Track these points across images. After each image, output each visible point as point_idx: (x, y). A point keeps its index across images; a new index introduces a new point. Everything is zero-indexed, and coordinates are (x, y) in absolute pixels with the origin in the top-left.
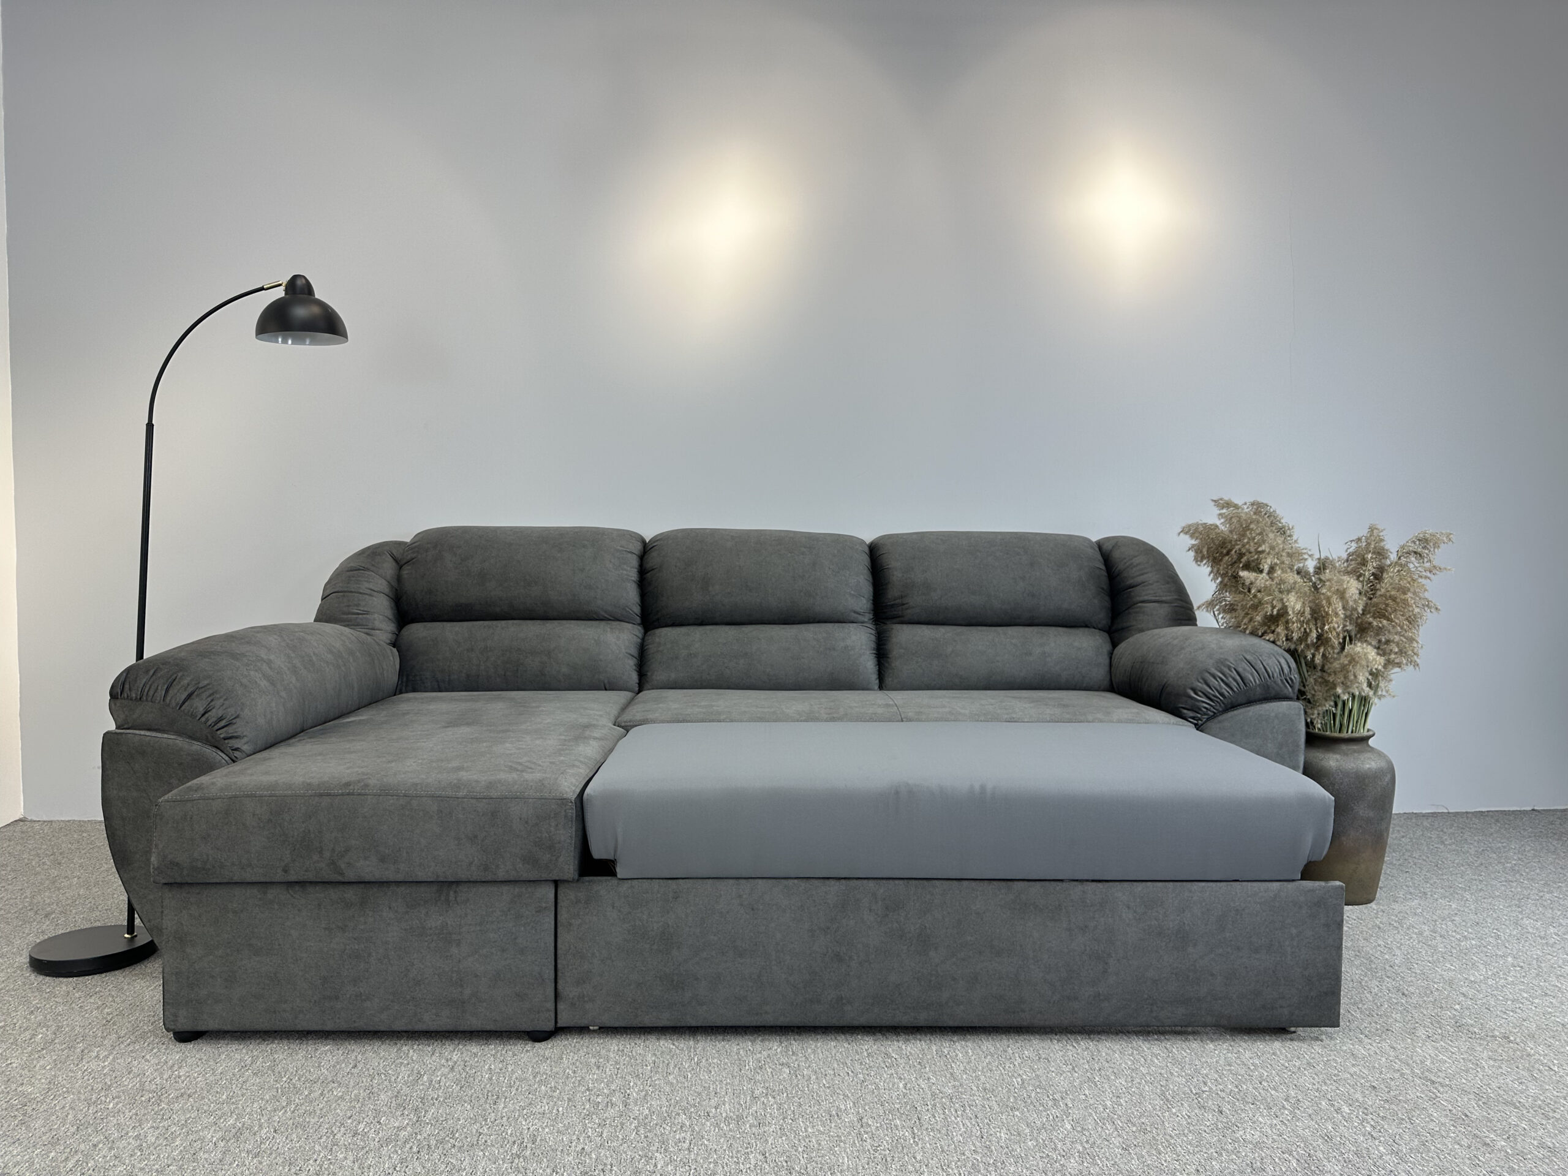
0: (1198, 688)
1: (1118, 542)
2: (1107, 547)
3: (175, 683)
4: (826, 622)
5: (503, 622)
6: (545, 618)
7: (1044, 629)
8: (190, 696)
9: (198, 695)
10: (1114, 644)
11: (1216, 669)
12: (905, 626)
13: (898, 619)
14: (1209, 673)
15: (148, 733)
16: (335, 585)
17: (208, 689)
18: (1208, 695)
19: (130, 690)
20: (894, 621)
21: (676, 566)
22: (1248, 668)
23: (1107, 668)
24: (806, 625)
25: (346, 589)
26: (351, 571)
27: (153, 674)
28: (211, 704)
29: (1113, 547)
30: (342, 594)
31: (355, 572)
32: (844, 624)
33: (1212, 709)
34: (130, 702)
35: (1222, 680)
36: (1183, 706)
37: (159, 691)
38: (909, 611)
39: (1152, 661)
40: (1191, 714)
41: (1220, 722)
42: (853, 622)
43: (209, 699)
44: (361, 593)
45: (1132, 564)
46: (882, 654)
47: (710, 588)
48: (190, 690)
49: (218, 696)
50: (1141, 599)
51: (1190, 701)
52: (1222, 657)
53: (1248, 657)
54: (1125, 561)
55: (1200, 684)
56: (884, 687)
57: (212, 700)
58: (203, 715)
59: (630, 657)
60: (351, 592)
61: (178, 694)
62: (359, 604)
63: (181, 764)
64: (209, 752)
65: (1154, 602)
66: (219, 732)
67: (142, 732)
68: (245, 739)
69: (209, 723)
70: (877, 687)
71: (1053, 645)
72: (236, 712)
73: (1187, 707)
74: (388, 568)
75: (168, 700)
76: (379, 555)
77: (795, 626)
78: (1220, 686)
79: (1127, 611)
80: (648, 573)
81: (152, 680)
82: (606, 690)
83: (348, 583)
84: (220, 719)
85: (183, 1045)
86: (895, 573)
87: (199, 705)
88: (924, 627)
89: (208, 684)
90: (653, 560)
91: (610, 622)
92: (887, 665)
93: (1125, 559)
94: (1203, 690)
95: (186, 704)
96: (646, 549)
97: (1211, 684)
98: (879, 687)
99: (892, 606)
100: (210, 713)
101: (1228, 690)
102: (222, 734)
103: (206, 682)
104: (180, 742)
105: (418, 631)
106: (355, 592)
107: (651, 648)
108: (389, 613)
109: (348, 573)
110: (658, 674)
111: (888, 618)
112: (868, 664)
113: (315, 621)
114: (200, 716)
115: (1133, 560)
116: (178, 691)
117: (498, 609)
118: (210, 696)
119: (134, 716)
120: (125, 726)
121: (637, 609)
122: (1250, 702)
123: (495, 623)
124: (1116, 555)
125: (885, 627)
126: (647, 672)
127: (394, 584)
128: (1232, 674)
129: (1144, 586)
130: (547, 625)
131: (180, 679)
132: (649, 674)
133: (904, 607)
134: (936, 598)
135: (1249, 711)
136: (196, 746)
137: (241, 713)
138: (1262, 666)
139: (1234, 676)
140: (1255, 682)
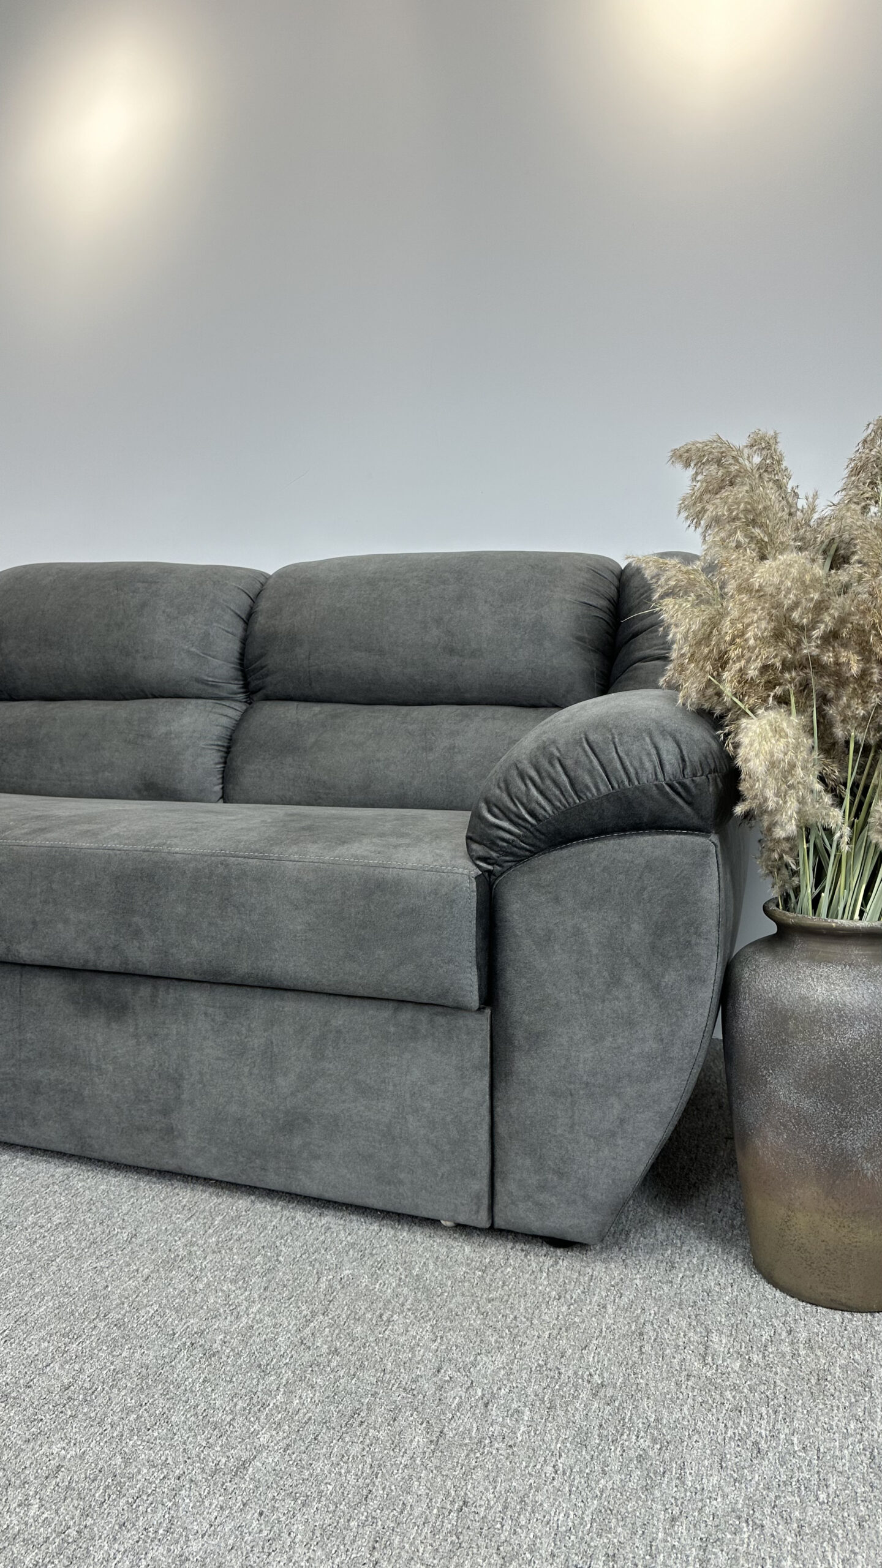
22: (586, 760)
33: (520, 843)
35: (535, 784)
42: (198, 697)
46: (230, 746)
52: (552, 737)
53: (594, 737)
56: (226, 799)
70: (218, 797)
78: (530, 795)
98: (222, 798)
101: (543, 801)
111: (254, 693)
122: (598, 834)
138: (614, 754)
139: (554, 775)
140: (598, 789)
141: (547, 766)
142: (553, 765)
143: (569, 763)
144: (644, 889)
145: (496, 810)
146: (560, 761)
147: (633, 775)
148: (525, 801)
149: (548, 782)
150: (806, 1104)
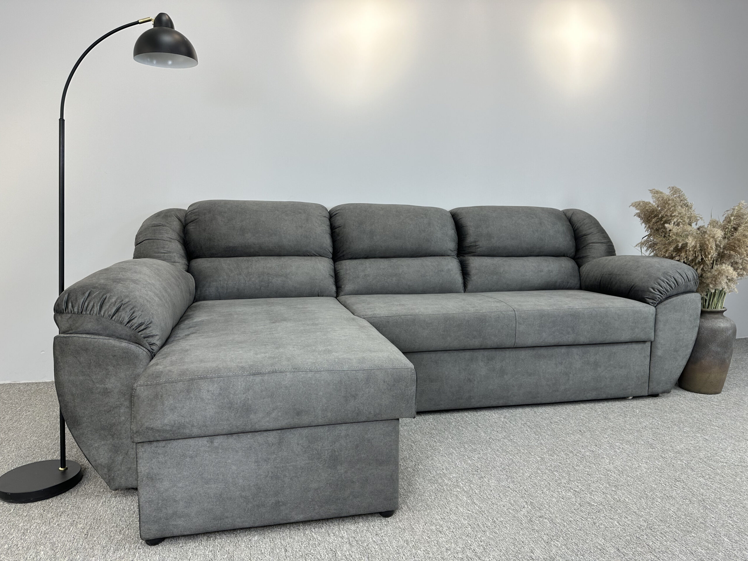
0: (656, 287)
1: (575, 212)
2: (569, 214)
3: (106, 301)
4: (434, 256)
5: (255, 258)
6: (279, 255)
7: (546, 258)
8: (117, 310)
9: (124, 309)
10: (579, 266)
11: (664, 277)
12: (476, 258)
13: (472, 254)
14: (660, 279)
15: (88, 336)
16: (146, 235)
17: (130, 304)
18: (660, 290)
19: (73, 306)
20: (470, 255)
21: (353, 225)
22: (679, 276)
23: (579, 278)
24: (425, 258)
25: (154, 238)
26: (155, 226)
27: (89, 295)
28: (134, 315)
29: (572, 214)
30: (152, 241)
31: (158, 227)
32: (444, 257)
33: (661, 298)
34: (74, 315)
35: (667, 283)
36: (647, 297)
37: (95, 307)
38: (479, 249)
39: (618, 273)
40: (651, 301)
41: (665, 305)
42: (449, 256)
43: (132, 311)
44: (164, 240)
45: (584, 223)
46: (465, 272)
47: (374, 238)
48: (117, 305)
49: (137, 309)
50: (592, 241)
51: (651, 294)
52: (665, 270)
53: (679, 271)
54: (580, 222)
55: (656, 285)
56: (467, 291)
57: (133, 313)
58: (128, 322)
59: (332, 277)
60: (158, 239)
61: (110, 309)
62: (164, 247)
63: (115, 356)
64: (133, 347)
65: (599, 243)
66: (140, 333)
67: (84, 336)
68: (157, 337)
69: (133, 327)
70: (463, 292)
71: (552, 266)
72: (150, 319)
73: (650, 297)
74: (176, 225)
75: (102, 313)
76: (170, 217)
77: (419, 258)
78: (666, 286)
79: (584, 248)
80: (336, 228)
81: (88, 299)
82: (318, 296)
83: (155, 234)
84: (141, 325)
85: (153, 547)
86: (471, 229)
87: (125, 316)
88: (486, 258)
89: (129, 302)
90: (339, 221)
91: (316, 257)
92: (469, 279)
93: (580, 220)
94: (658, 289)
95: (116, 315)
96: (332, 215)
97: (662, 285)
98: (464, 291)
99: (469, 247)
100: (133, 321)
101: (670, 288)
102: (142, 335)
103: (127, 300)
104: (113, 342)
105: (202, 264)
106: (161, 240)
107: (342, 272)
108: (182, 252)
109: (153, 228)
110: (348, 287)
111: (466, 254)
112: (458, 278)
113: (134, 258)
114: (126, 323)
115: (584, 221)
116: (109, 307)
117: (252, 250)
118: (131, 309)
119: (77, 325)
120: (69, 332)
121: (331, 250)
122: (677, 295)
123: (250, 258)
124: (574, 218)
125: (464, 258)
126: (342, 285)
127: (182, 235)
128: (671, 279)
129: (592, 235)
130: (282, 259)
131: (108, 298)
132: (343, 286)
133: (476, 247)
134: (494, 242)
135: (678, 299)
136: (124, 344)
137: (153, 320)
138: (685, 275)
139: (673, 281)
140: (683, 284)
141: (670, 278)
142: (672, 278)
143: (676, 277)
144: (688, 306)
145: (656, 290)
146: (673, 277)
147: (690, 280)
148: (666, 287)
149: (671, 282)
150: (719, 349)
